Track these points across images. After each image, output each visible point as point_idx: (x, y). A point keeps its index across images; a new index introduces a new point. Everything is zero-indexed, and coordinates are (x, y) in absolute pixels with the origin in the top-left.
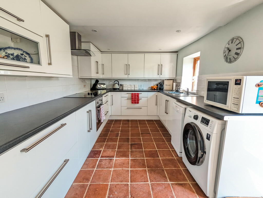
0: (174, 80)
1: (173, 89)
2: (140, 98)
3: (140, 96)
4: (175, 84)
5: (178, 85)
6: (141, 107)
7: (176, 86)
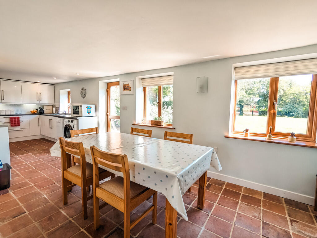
0: (53, 106)
1: (53, 112)
2: (20, 121)
3: (20, 119)
4: (54, 109)
5: (58, 109)
6: (23, 129)
7: (56, 110)
